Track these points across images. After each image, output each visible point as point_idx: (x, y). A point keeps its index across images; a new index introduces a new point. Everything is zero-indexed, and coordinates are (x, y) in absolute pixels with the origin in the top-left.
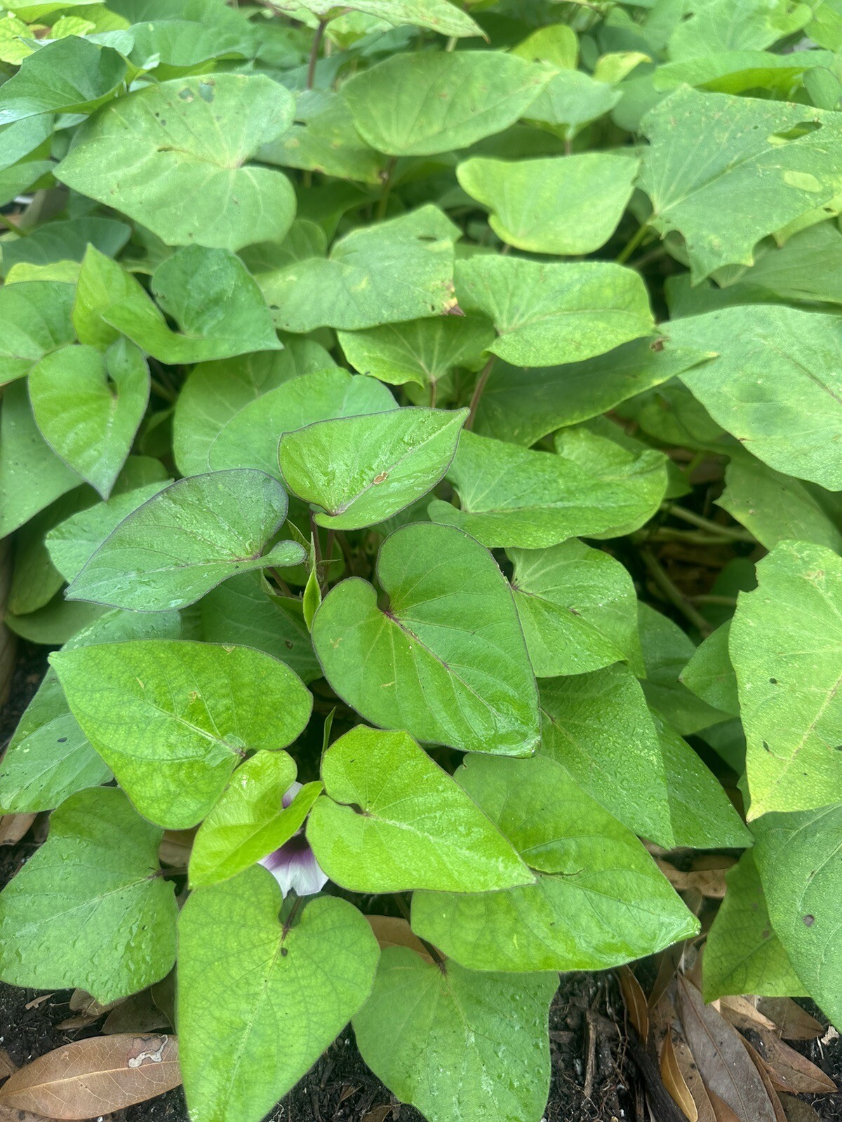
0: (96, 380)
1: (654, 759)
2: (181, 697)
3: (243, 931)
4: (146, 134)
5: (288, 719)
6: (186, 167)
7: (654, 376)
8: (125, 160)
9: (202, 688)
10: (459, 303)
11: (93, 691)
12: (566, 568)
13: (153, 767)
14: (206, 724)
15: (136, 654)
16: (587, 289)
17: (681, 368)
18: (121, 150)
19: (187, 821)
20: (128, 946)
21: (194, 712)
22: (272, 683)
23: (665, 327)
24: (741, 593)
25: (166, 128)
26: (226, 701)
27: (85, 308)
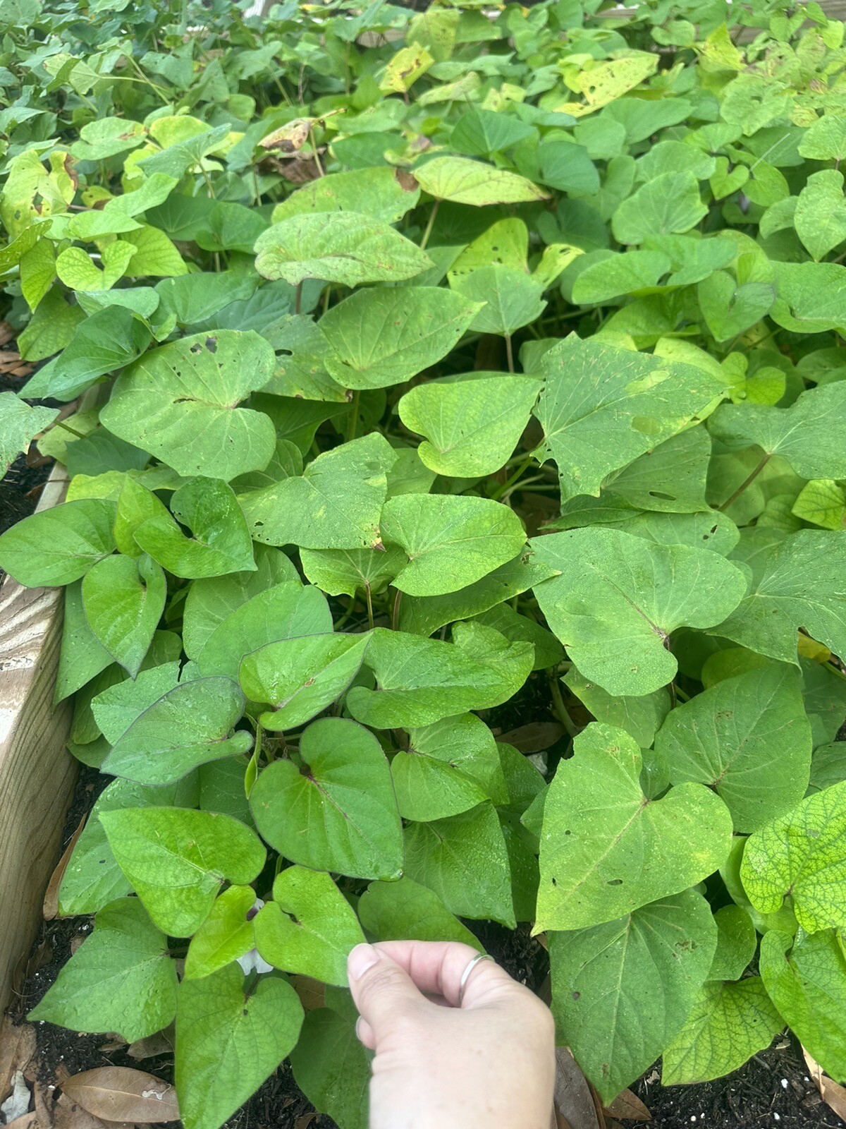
0: (131, 579)
1: (504, 865)
2: (183, 844)
3: (219, 999)
4: (165, 387)
5: (251, 864)
6: (194, 415)
7: (518, 587)
8: (150, 411)
9: (197, 838)
10: (383, 542)
11: (127, 839)
12: (449, 729)
13: (165, 891)
14: (199, 861)
15: (154, 815)
16: (471, 522)
17: (537, 582)
18: (147, 403)
19: (185, 932)
20: (147, 1004)
21: (191, 854)
22: (241, 839)
23: (533, 541)
24: (562, 759)
25: (180, 378)
26: (212, 848)
27: (124, 521)
